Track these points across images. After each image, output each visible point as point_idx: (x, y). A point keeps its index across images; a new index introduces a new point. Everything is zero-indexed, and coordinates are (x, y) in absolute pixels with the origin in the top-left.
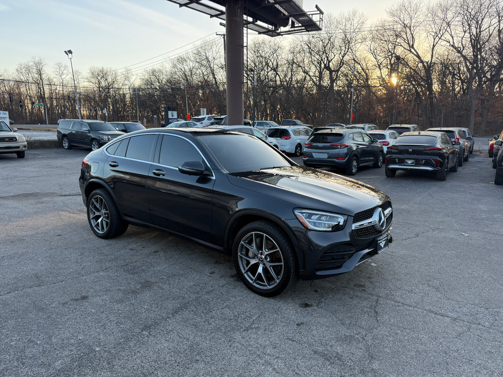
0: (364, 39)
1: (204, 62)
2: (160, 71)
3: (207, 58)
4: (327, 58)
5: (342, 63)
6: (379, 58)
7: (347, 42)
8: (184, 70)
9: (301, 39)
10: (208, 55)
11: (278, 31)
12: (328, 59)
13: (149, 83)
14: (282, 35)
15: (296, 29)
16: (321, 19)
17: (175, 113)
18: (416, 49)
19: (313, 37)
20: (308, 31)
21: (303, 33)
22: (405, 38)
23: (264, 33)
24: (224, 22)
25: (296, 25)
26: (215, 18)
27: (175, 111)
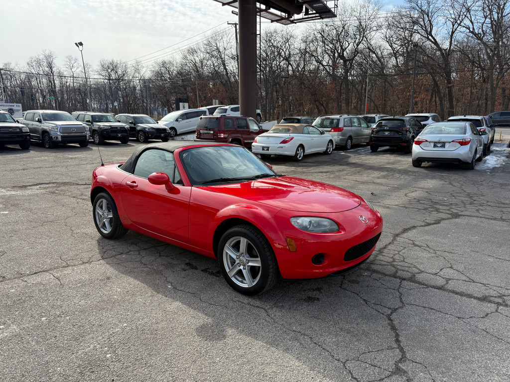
0: (380, 27)
1: (215, 53)
2: (170, 62)
3: (218, 49)
4: (341, 46)
5: (356, 52)
6: (395, 46)
7: (362, 30)
8: (194, 61)
9: (314, 28)
10: (218, 45)
11: (291, 19)
12: (342, 48)
13: (159, 75)
14: (295, 23)
15: (310, 16)
16: (336, 6)
17: (186, 105)
18: (434, 36)
19: (327, 25)
20: (322, 18)
21: (316, 21)
22: (423, 24)
23: (277, 21)
24: (237, 10)
25: (310, 13)
26: (227, 6)
27: (186, 102)
